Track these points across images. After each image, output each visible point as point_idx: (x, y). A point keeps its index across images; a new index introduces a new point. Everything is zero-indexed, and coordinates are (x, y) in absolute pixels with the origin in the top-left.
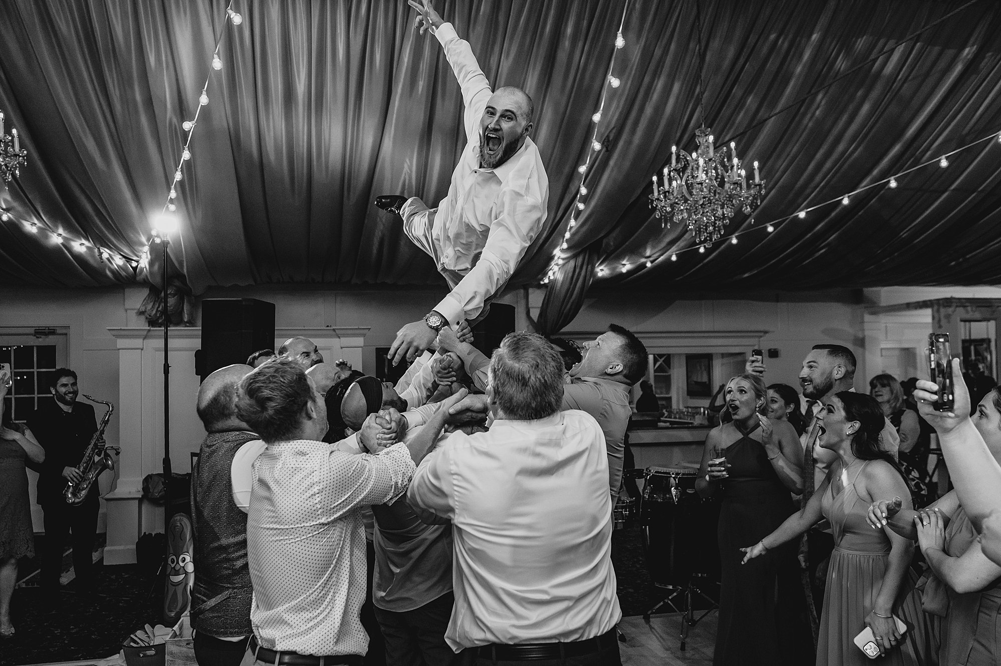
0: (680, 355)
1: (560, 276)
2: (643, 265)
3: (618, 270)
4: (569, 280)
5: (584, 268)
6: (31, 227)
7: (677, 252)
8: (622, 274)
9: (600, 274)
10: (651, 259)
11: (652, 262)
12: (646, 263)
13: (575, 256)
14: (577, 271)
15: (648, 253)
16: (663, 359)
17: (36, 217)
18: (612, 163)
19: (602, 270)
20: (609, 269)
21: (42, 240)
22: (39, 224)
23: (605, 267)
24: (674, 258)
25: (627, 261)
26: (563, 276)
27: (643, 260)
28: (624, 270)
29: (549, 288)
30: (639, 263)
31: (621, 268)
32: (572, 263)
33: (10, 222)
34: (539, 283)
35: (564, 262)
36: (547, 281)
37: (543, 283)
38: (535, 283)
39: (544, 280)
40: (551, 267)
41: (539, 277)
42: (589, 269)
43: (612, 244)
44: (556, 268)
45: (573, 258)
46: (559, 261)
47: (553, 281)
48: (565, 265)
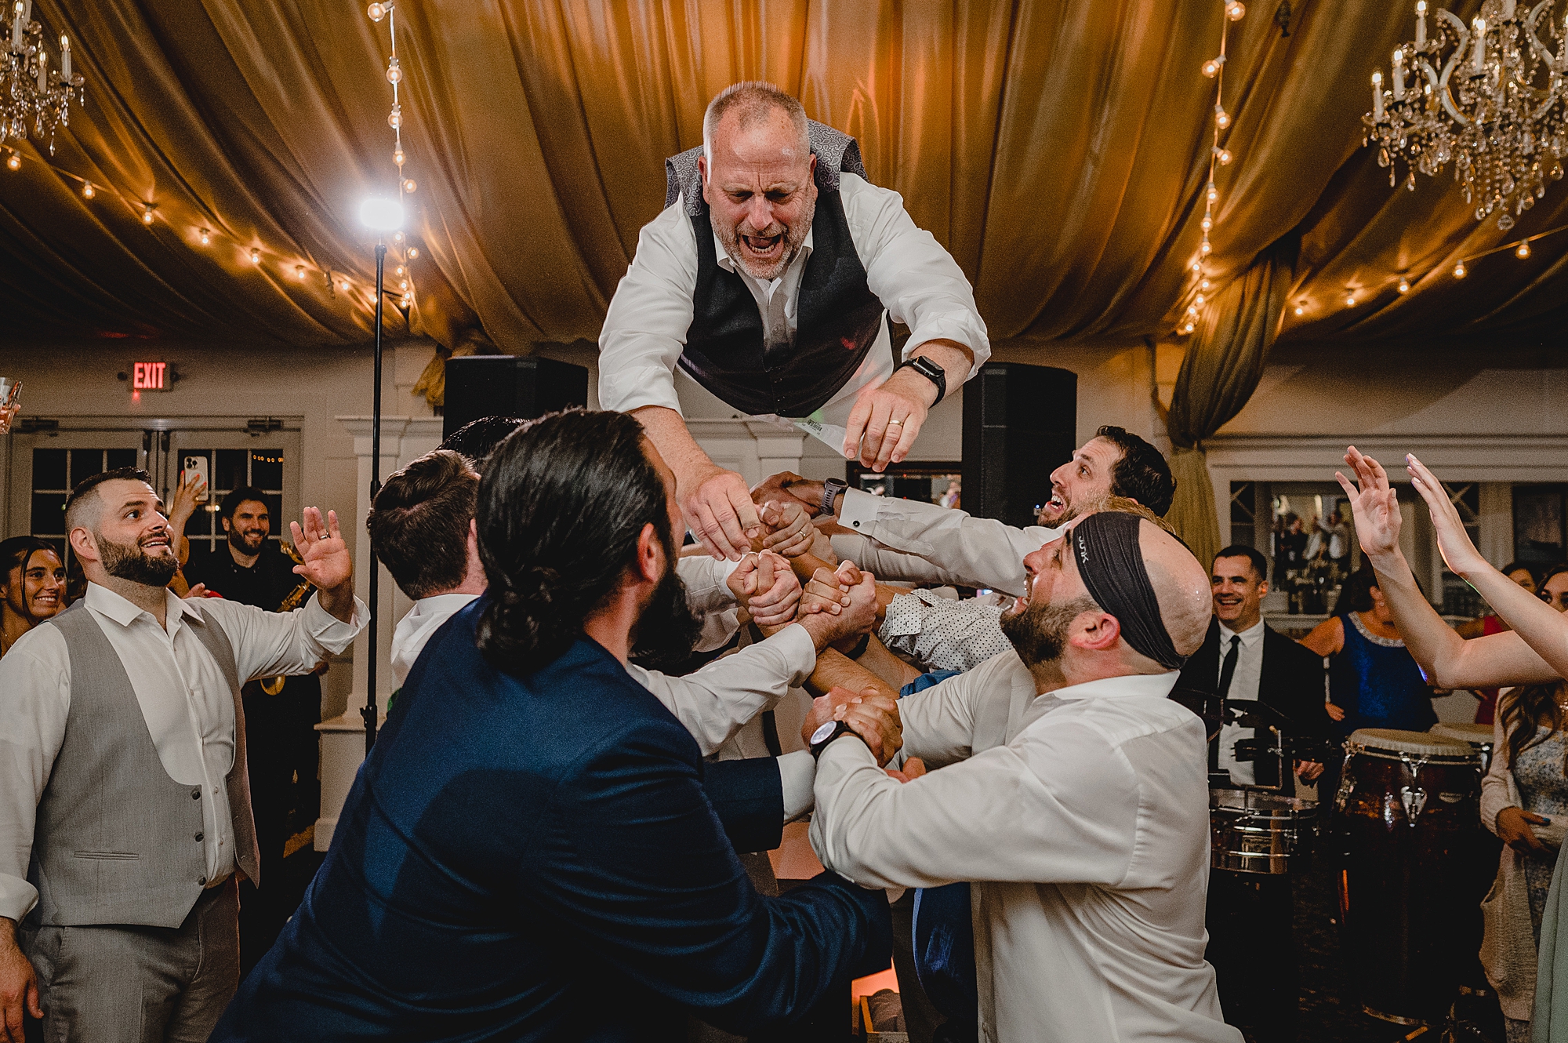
0: (1499, 485)
1: (1212, 317)
2: (1391, 293)
3: (1338, 305)
4: (1231, 323)
5: (1262, 298)
6: (201, 236)
7: (1468, 259)
8: (1346, 312)
9: (1299, 313)
10: (1410, 276)
11: (1412, 283)
12: (1397, 284)
13: (1242, 272)
14: (1248, 304)
15: (1403, 261)
16: (1461, 493)
17: (207, 217)
18: (1300, 63)
19: (1303, 303)
20: (1319, 299)
21: (224, 263)
22: (214, 231)
23: (1310, 295)
24: (1460, 272)
25: (1358, 281)
26: (1217, 317)
27: (1392, 279)
28: (1351, 302)
29: (1191, 343)
30: (1381, 286)
31: (1344, 298)
32: (1236, 289)
33: (157, 226)
34: (1175, 333)
35: (1214, 286)
36: (1189, 328)
37: (1180, 332)
38: (1165, 332)
39: (1183, 327)
40: (1190, 297)
41: (1168, 317)
42: (1273, 299)
43: (1322, 245)
44: (1200, 299)
45: (1237, 276)
46: (1206, 285)
47: (1200, 326)
48: (1219, 294)
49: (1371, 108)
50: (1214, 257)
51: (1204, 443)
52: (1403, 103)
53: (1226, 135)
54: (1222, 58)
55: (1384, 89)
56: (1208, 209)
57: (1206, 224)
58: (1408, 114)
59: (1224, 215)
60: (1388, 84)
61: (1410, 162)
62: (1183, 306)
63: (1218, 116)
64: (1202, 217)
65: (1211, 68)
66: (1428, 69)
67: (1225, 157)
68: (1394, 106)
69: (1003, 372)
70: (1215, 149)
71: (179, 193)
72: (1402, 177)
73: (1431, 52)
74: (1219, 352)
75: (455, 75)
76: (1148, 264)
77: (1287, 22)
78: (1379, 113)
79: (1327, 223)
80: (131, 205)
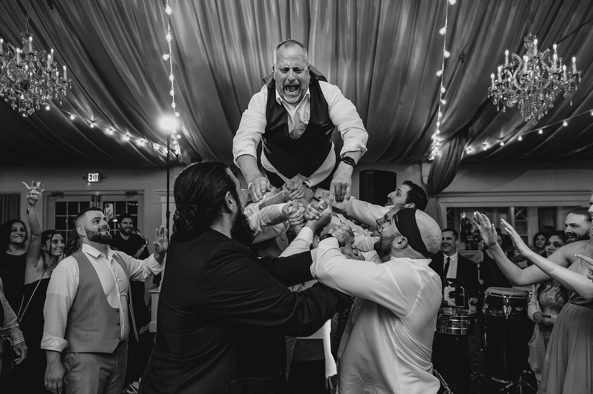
0: (534, 207)
1: (440, 154)
2: (498, 146)
3: (481, 149)
4: (446, 156)
5: (456, 148)
6: (110, 131)
7: (523, 134)
8: (484, 152)
9: (468, 152)
10: (504, 140)
11: (505, 142)
12: (500, 143)
13: (449, 140)
14: (452, 150)
15: (502, 135)
16: (521, 210)
17: (112, 125)
18: (468, 71)
19: (470, 149)
20: (475, 148)
21: (117, 140)
22: (114, 130)
23: (472, 147)
24: (520, 139)
25: (487, 142)
26: (442, 154)
27: (498, 141)
28: (485, 149)
29: (433, 163)
30: (495, 144)
31: (483, 148)
32: (448, 145)
33: (95, 129)
34: (428, 159)
35: (441, 144)
36: (433, 158)
37: (430, 159)
38: (425, 159)
39: (430, 158)
40: (433, 148)
41: (426, 154)
42: (460, 148)
43: (475, 130)
44: (436, 149)
45: (448, 141)
46: (438, 144)
47: (436, 157)
48: (442, 146)
49: (491, 86)
50: (441, 135)
51: (438, 195)
52: (501, 84)
53: (444, 95)
54: (443, 70)
55: (495, 79)
56: (439, 119)
57: (438, 124)
58: (503, 87)
59: (444, 121)
60: (496, 78)
61: (504, 103)
62: (431, 151)
63: (441, 89)
64: (437, 121)
65: (439, 73)
66: (509, 73)
67: (444, 102)
68: (498, 85)
69: (372, 173)
70: (441, 99)
71: (102, 117)
72: (501, 108)
73: (510, 67)
74: (443, 166)
75: (192, 78)
76: (419, 137)
77: (463, 58)
78: (494, 87)
79: (477, 123)
80: (86, 121)
